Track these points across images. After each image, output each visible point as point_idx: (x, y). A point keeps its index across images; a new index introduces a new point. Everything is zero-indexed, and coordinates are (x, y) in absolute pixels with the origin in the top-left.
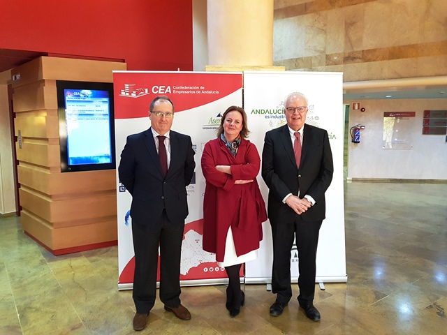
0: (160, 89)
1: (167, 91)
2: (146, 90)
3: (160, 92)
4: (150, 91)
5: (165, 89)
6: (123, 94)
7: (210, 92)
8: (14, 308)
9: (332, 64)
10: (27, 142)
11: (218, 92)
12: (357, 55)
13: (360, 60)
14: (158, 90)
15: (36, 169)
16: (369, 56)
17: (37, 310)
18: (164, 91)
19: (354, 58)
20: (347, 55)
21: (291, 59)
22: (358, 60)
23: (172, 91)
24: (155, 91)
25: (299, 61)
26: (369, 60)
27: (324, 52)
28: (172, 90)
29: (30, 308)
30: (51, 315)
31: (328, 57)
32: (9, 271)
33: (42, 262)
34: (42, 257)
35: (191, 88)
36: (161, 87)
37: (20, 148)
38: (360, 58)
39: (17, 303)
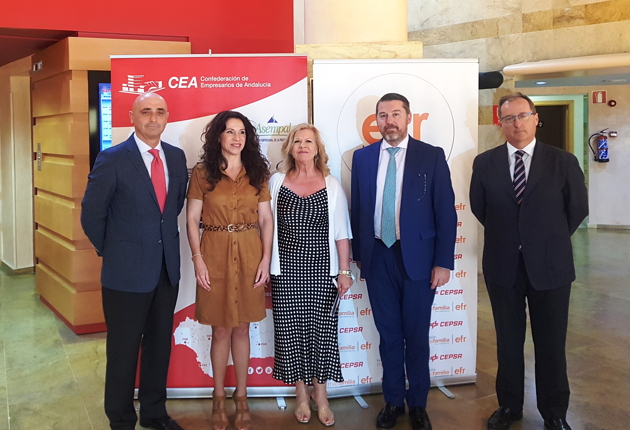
0: (181, 82)
1: (191, 84)
2: (160, 83)
3: (180, 86)
4: (165, 84)
5: (189, 81)
6: (125, 90)
7: (257, 85)
8: (5, 408)
9: (533, 30)
10: (48, 161)
11: (269, 85)
12: (576, 13)
13: (582, 21)
14: (178, 82)
15: (58, 201)
16: (598, 14)
17: (36, 413)
18: (187, 85)
19: (572, 17)
20: (558, 14)
21: (464, 24)
22: (578, 21)
23: (199, 84)
24: (173, 84)
25: (477, 26)
26: (597, 21)
27: (519, 10)
28: (199, 82)
29: (27, 409)
30: (52, 422)
31: (526, 18)
32: (7, 354)
33: (57, 343)
34: (58, 336)
35: (228, 79)
36: (182, 78)
37: (39, 170)
38: (581, 18)
39: (10, 401)
